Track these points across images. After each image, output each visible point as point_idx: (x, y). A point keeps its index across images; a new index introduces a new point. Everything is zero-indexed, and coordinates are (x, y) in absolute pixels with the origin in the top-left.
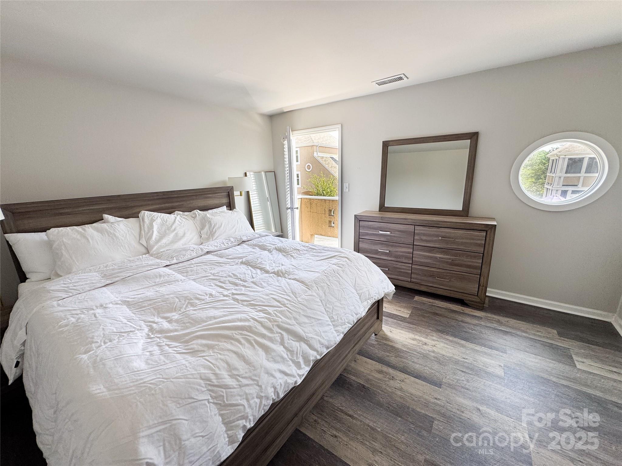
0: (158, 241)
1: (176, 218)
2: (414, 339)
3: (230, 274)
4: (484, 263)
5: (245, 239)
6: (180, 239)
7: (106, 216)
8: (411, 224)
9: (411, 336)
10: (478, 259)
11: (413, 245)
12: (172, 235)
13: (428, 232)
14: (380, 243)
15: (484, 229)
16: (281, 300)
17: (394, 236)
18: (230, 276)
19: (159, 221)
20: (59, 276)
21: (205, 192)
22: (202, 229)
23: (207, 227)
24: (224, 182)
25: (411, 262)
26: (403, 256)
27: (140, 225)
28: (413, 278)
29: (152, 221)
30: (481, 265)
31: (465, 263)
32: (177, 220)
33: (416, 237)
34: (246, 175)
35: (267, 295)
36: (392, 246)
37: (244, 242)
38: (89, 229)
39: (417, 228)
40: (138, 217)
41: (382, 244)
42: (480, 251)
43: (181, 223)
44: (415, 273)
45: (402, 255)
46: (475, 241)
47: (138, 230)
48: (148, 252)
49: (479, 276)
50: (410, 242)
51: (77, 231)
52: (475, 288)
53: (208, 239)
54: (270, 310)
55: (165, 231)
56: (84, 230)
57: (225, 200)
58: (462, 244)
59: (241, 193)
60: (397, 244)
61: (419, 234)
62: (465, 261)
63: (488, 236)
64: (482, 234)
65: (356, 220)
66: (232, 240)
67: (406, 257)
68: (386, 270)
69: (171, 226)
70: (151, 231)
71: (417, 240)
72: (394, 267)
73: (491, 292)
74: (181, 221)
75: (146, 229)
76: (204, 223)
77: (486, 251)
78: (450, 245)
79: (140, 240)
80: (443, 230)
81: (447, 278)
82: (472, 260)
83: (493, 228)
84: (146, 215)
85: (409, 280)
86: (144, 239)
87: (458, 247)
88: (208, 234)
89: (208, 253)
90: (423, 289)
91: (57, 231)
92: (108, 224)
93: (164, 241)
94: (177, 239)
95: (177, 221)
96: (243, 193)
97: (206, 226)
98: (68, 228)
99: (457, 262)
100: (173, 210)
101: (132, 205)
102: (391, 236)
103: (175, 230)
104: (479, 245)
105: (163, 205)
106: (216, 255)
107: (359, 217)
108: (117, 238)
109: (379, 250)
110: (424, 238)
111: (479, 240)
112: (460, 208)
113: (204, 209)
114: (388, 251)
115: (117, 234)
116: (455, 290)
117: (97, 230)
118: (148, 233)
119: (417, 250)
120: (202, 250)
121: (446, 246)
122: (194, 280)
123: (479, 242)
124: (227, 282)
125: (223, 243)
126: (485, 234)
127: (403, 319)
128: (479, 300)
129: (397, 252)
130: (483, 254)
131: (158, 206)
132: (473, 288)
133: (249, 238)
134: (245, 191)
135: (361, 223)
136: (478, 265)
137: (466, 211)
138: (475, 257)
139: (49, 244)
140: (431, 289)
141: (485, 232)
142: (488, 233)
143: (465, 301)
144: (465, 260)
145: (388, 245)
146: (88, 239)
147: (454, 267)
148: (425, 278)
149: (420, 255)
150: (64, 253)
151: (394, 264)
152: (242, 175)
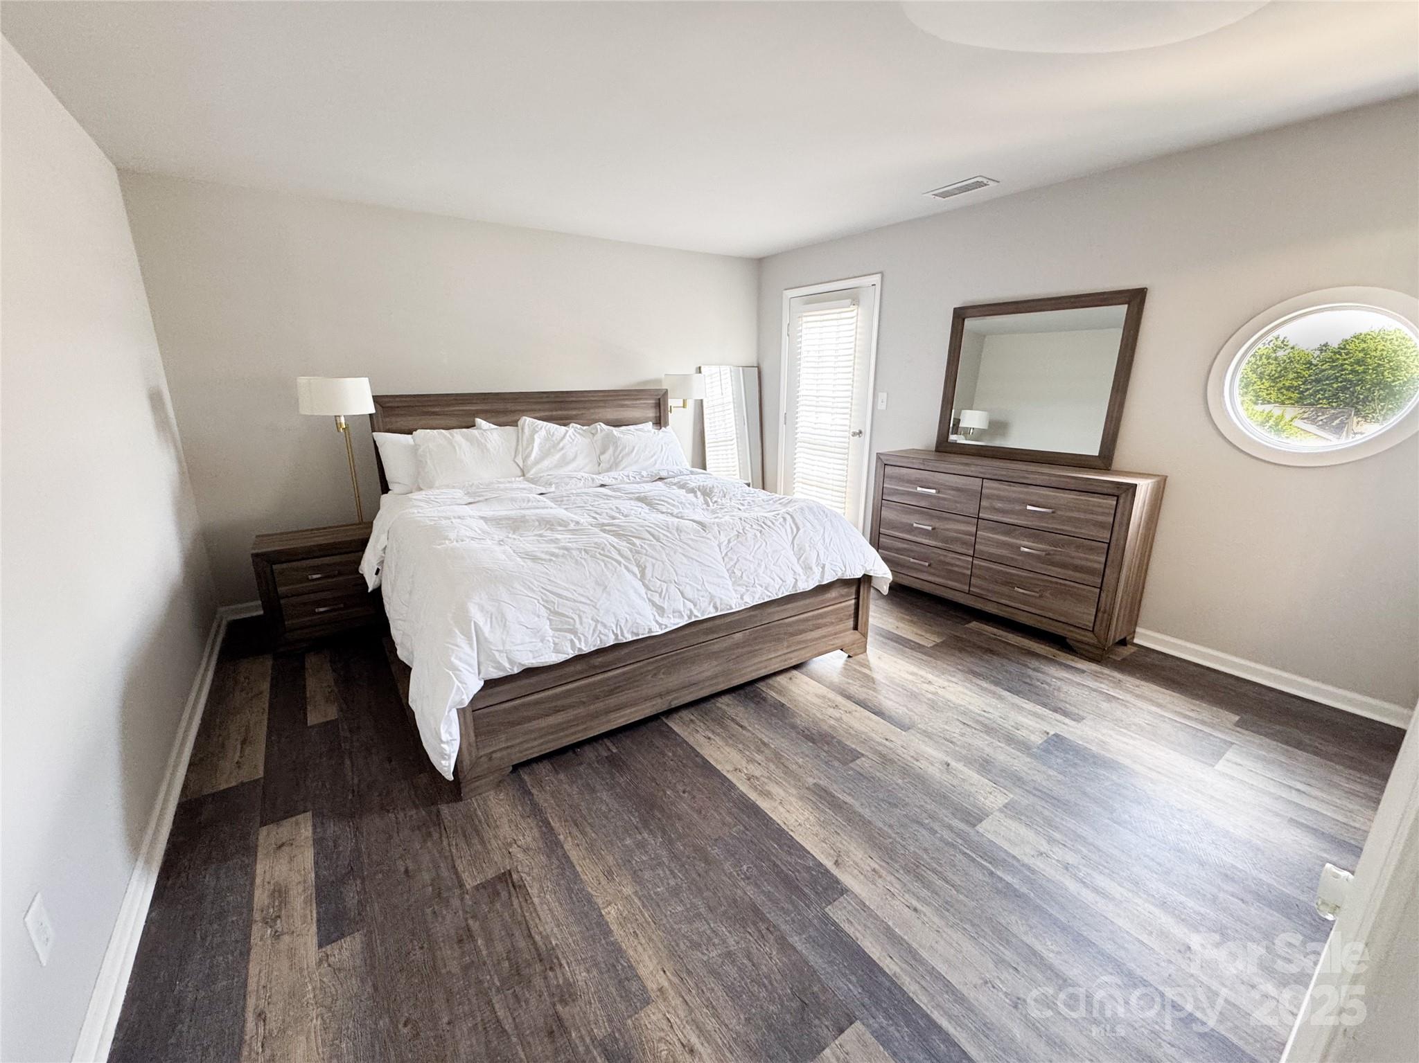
0: (537, 462)
1: (567, 431)
2: (912, 674)
3: (613, 507)
4: (1109, 563)
5: (663, 474)
6: (568, 463)
7: (479, 421)
8: (975, 475)
9: (913, 669)
10: (1098, 553)
11: (978, 518)
12: (558, 456)
13: (1006, 494)
14: (919, 510)
15: (1115, 492)
16: (656, 533)
17: (944, 499)
18: (611, 509)
19: (543, 433)
20: (420, 489)
21: (619, 395)
22: (603, 453)
23: (611, 451)
24: (659, 381)
25: (971, 552)
26: (956, 540)
27: (518, 437)
28: (975, 586)
29: (534, 431)
30: (1102, 566)
31: (1071, 561)
32: (568, 435)
33: (984, 503)
34: (699, 370)
35: (642, 526)
36: (939, 518)
37: (661, 479)
38: (458, 435)
39: (987, 483)
40: (517, 426)
41: (922, 513)
42: (1104, 538)
43: (573, 440)
44: (979, 577)
45: (956, 538)
46: (1095, 516)
47: (514, 443)
48: (524, 475)
49: (1098, 590)
50: (972, 511)
51: (445, 436)
52: (1089, 614)
53: (609, 470)
54: (637, 542)
55: (549, 449)
56: (453, 436)
57: (651, 413)
58: (1070, 520)
59: (684, 402)
60: (948, 515)
61: (989, 497)
62: (1073, 558)
63: (1120, 506)
64: (1110, 502)
65: (879, 464)
66: (644, 473)
67: (964, 543)
68: (925, 566)
69: (559, 443)
70: (530, 448)
71: (986, 508)
72: (940, 561)
73: (1145, 637)
74: (573, 437)
75: (525, 443)
76: (609, 442)
77: (1114, 538)
78: (1047, 523)
79: (515, 457)
80: (1032, 489)
81: (1037, 590)
82: (1087, 556)
83: (1131, 490)
84: (527, 421)
85: (966, 588)
86: (520, 456)
87: (1064, 528)
88: (611, 463)
89: (602, 486)
90: (991, 609)
91: (423, 434)
92: (480, 431)
93: (546, 463)
94: (564, 462)
95: (567, 437)
96: (691, 404)
97: (609, 448)
98: (435, 431)
99: (1058, 558)
100: (568, 421)
101: (513, 408)
102: (939, 498)
103: (562, 449)
104: (1102, 525)
105: (554, 413)
106: (610, 489)
107: (886, 458)
108: (488, 450)
109: (915, 525)
110: (999, 505)
111: (1103, 514)
112: (1095, 451)
113: (617, 424)
114: (930, 528)
115: (489, 446)
116: (1050, 615)
117: (467, 438)
118: (526, 449)
119: (986, 529)
120: (593, 479)
121: (1038, 524)
122: (566, 509)
123: (1100, 518)
124: (605, 514)
125: (628, 476)
126: (1115, 503)
127: (918, 647)
128: (1094, 641)
129: (948, 530)
130: (1109, 544)
131: (547, 413)
132: (1085, 614)
133: (670, 473)
134: (696, 400)
135: (888, 469)
136: (1096, 566)
137: (1105, 459)
138: (1091, 549)
139: (415, 449)
140: (1005, 611)
141: (1116, 498)
142: (1121, 501)
143: (1068, 640)
144: (1074, 554)
145: (932, 517)
146: (454, 447)
147: (1050, 567)
148: (997, 588)
149: (989, 539)
150: (429, 462)
151: (941, 555)
152: (693, 370)
